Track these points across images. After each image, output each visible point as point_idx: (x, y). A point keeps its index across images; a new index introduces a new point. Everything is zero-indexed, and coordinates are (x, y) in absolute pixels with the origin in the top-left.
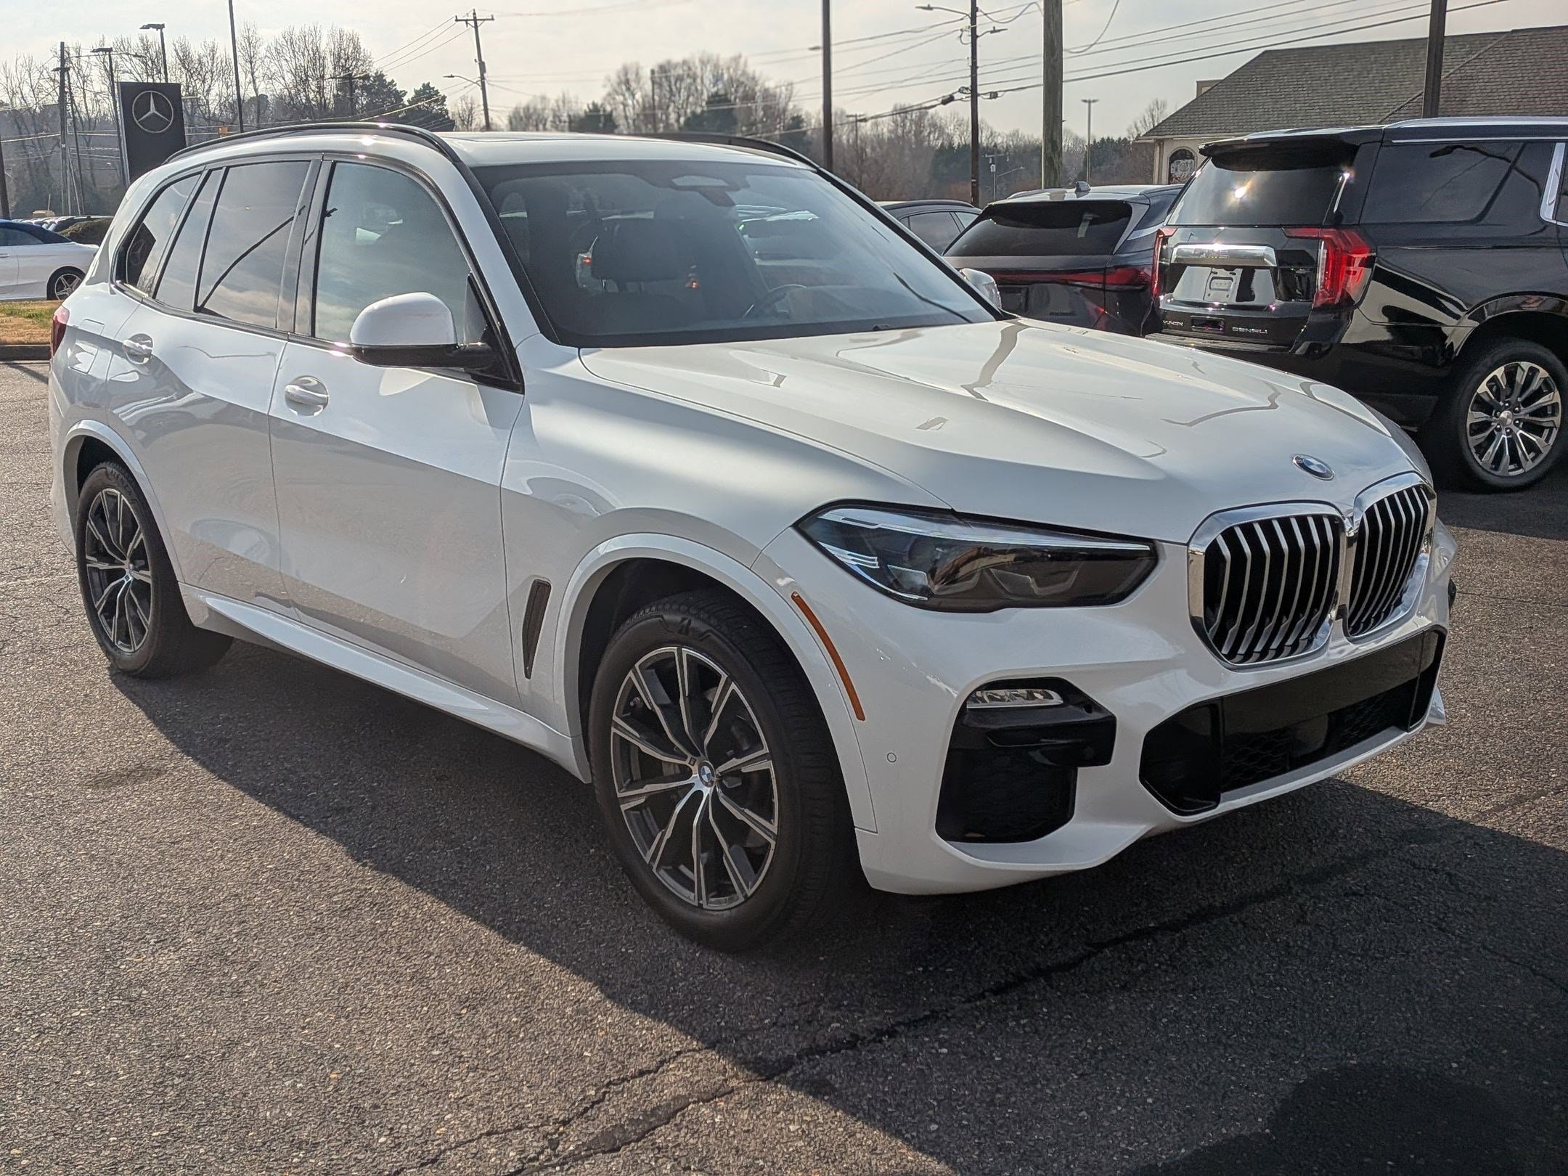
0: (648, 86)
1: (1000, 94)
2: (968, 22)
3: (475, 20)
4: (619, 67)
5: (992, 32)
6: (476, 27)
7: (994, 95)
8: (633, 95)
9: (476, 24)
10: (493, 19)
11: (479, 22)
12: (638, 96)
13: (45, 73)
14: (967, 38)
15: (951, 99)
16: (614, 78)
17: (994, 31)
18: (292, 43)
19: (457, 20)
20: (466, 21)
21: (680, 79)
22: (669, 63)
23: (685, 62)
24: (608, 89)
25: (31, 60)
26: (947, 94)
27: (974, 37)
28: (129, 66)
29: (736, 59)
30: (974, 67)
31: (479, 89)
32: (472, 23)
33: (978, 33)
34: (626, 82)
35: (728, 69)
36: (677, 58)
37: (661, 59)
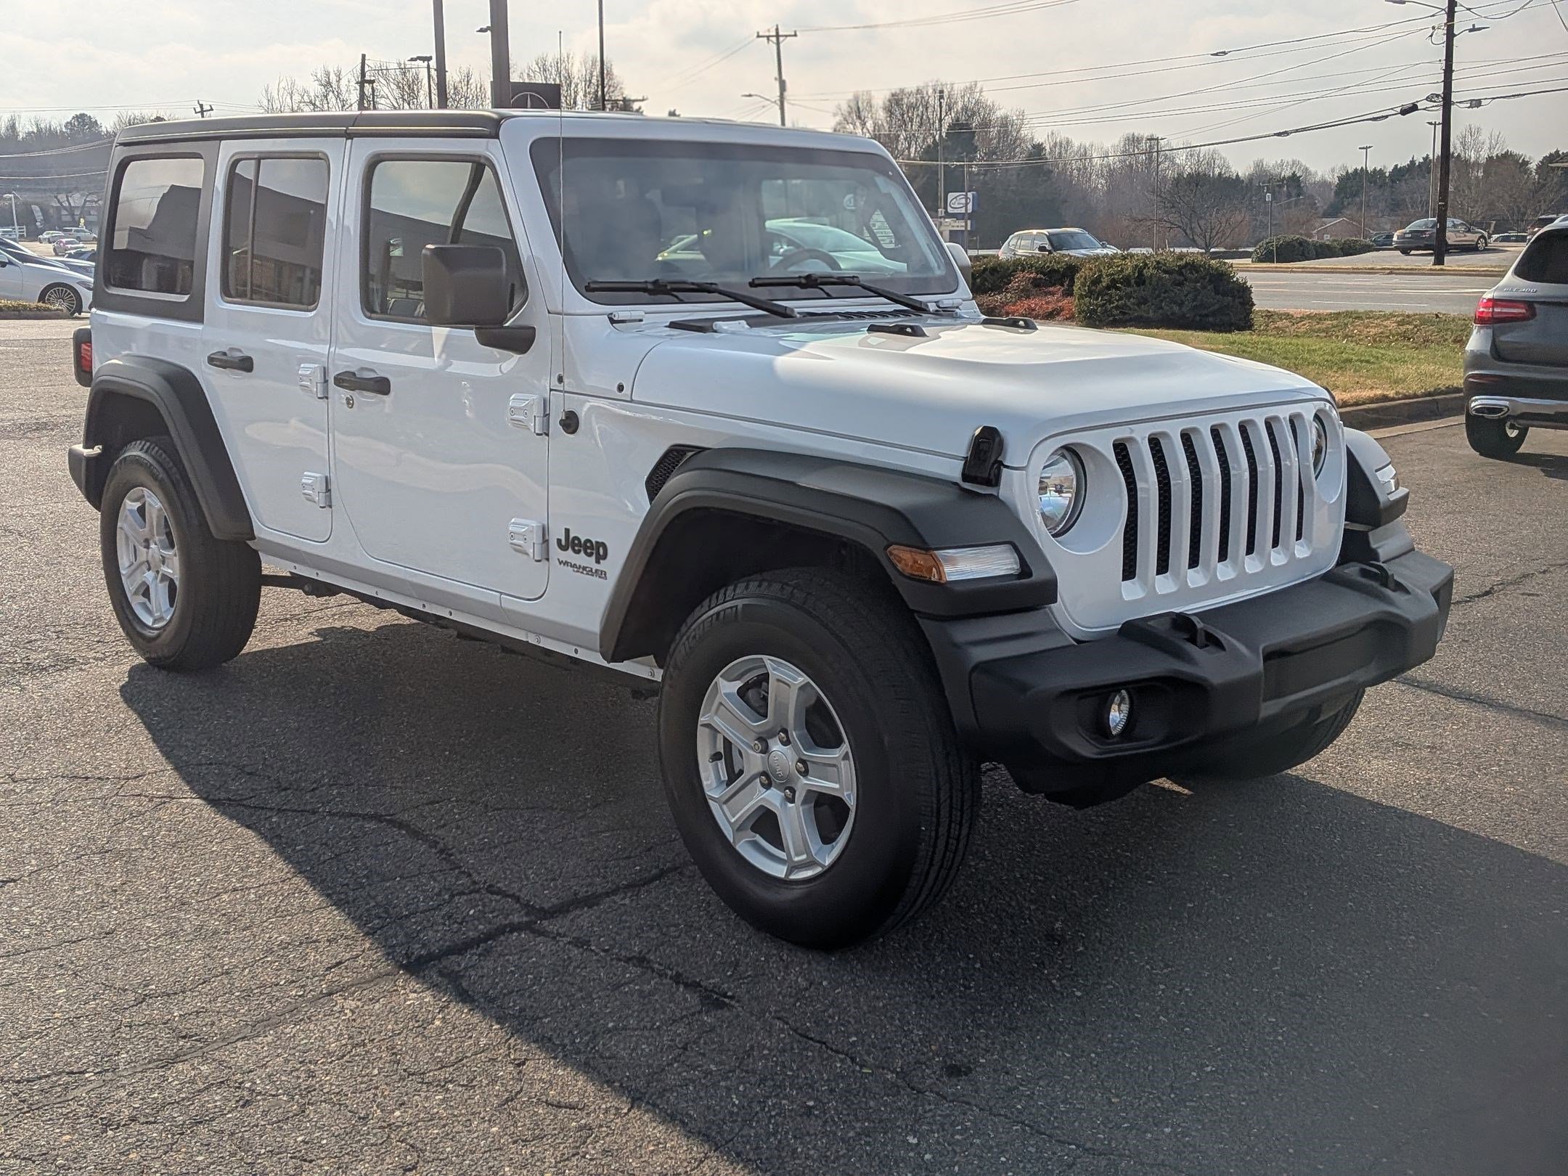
0: (882, 115)
1: (1483, 102)
2: (1444, 18)
3: (778, 36)
4: (851, 96)
5: (1471, 30)
6: (778, 44)
7: (1477, 103)
8: (864, 124)
9: (778, 40)
10: (795, 35)
11: (781, 39)
12: (869, 124)
13: (306, 97)
14: (1441, 36)
15: (1414, 108)
16: (845, 107)
17: (1473, 29)
18: (545, 70)
19: (758, 36)
20: (768, 37)
21: (912, 107)
22: (902, 91)
23: (919, 91)
24: (838, 118)
25: (293, 84)
26: (1408, 102)
27: (1450, 35)
28: (387, 91)
29: (971, 89)
30: (1448, 71)
31: (777, 108)
32: (774, 39)
33: (1456, 32)
34: (857, 112)
35: (963, 97)
36: (911, 86)
37: (895, 88)
